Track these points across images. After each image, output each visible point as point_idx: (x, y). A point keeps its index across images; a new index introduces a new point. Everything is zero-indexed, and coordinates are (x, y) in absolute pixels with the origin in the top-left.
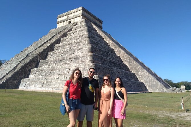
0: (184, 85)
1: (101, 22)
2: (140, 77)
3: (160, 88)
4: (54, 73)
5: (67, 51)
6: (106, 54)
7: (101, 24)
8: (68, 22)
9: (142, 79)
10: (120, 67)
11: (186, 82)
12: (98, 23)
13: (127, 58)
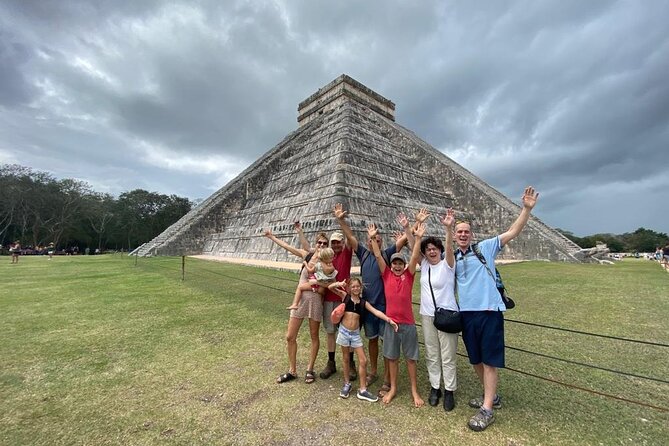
0: (604, 242)
1: (389, 104)
2: (486, 222)
3: (544, 250)
4: (263, 219)
5: (299, 170)
6: (392, 168)
7: (390, 111)
8: (317, 113)
9: (492, 228)
10: (431, 200)
11: (608, 235)
12: (383, 107)
13: (451, 176)
